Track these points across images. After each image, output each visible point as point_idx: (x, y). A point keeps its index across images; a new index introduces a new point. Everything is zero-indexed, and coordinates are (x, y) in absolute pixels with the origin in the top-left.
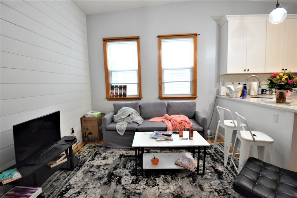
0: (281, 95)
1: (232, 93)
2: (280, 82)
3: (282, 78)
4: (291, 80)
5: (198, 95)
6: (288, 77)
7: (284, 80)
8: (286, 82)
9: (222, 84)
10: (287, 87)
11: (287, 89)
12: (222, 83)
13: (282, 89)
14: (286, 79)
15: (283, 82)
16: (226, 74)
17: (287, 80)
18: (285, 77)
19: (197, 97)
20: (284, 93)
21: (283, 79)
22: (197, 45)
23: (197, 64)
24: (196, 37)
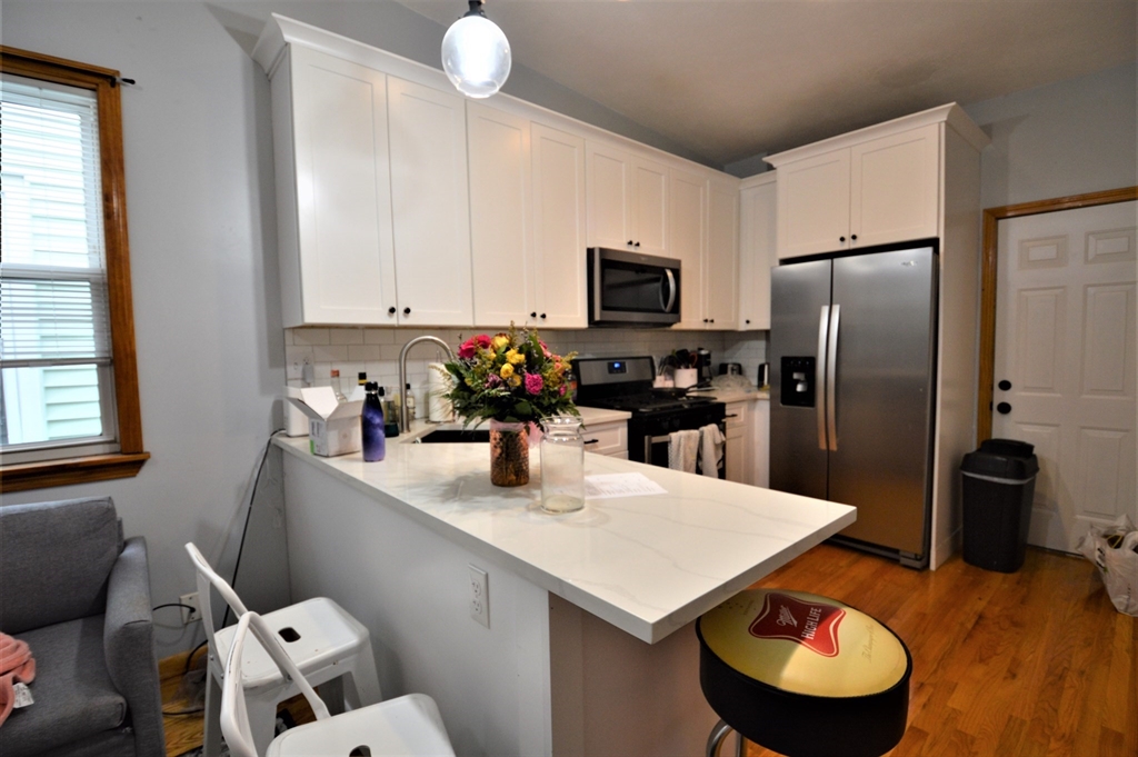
0: (507, 448)
1: (322, 430)
2: (495, 385)
3: (503, 361)
4: (535, 376)
5: (150, 442)
6: (522, 357)
7: (507, 372)
8: (518, 381)
9: (299, 375)
10: (525, 406)
11: (525, 418)
12: (300, 368)
13: (508, 418)
14: (517, 367)
15: (505, 383)
16: (300, 324)
17: (522, 374)
18: (515, 357)
19: (148, 455)
20: (518, 435)
21: (506, 367)
22: (121, 140)
23: (127, 253)
24: (113, 91)
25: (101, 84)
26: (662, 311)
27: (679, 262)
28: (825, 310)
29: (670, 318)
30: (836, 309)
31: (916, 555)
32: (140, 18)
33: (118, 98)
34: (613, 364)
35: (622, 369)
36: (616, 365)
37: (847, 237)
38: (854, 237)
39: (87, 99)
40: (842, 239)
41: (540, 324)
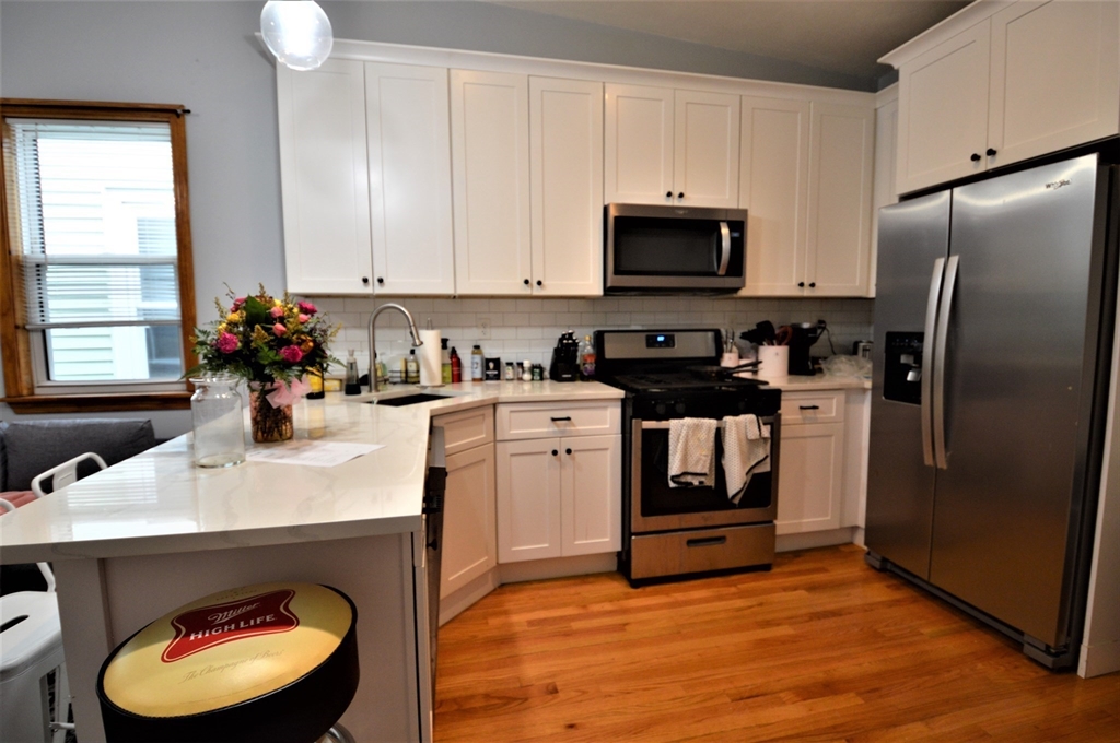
22: (186, 158)
23: (190, 243)
24: (178, 120)
25: (171, 116)
26: (714, 274)
27: (745, 212)
28: (940, 263)
29: (730, 282)
30: (954, 260)
31: (1048, 647)
32: (197, 61)
33: (183, 125)
34: (656, 337)
35: (669, 342)
36: (661, 339)
37: (982, 152)
38: (991, 152)
39: (164, 130)
40: (975, 158)
41: (537, 291)
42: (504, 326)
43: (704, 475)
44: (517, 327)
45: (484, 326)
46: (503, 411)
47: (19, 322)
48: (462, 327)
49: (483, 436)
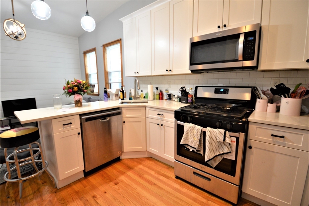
35: (226, 92)
36: (222, 90)
41: (170, 73)
42: (174, 84)
43: (195, 148)
44: (178, 84)
45: (169, 84)
46: (147, 109)
47: (107, 82)
48: (164, 84)
49: (141, 115)
